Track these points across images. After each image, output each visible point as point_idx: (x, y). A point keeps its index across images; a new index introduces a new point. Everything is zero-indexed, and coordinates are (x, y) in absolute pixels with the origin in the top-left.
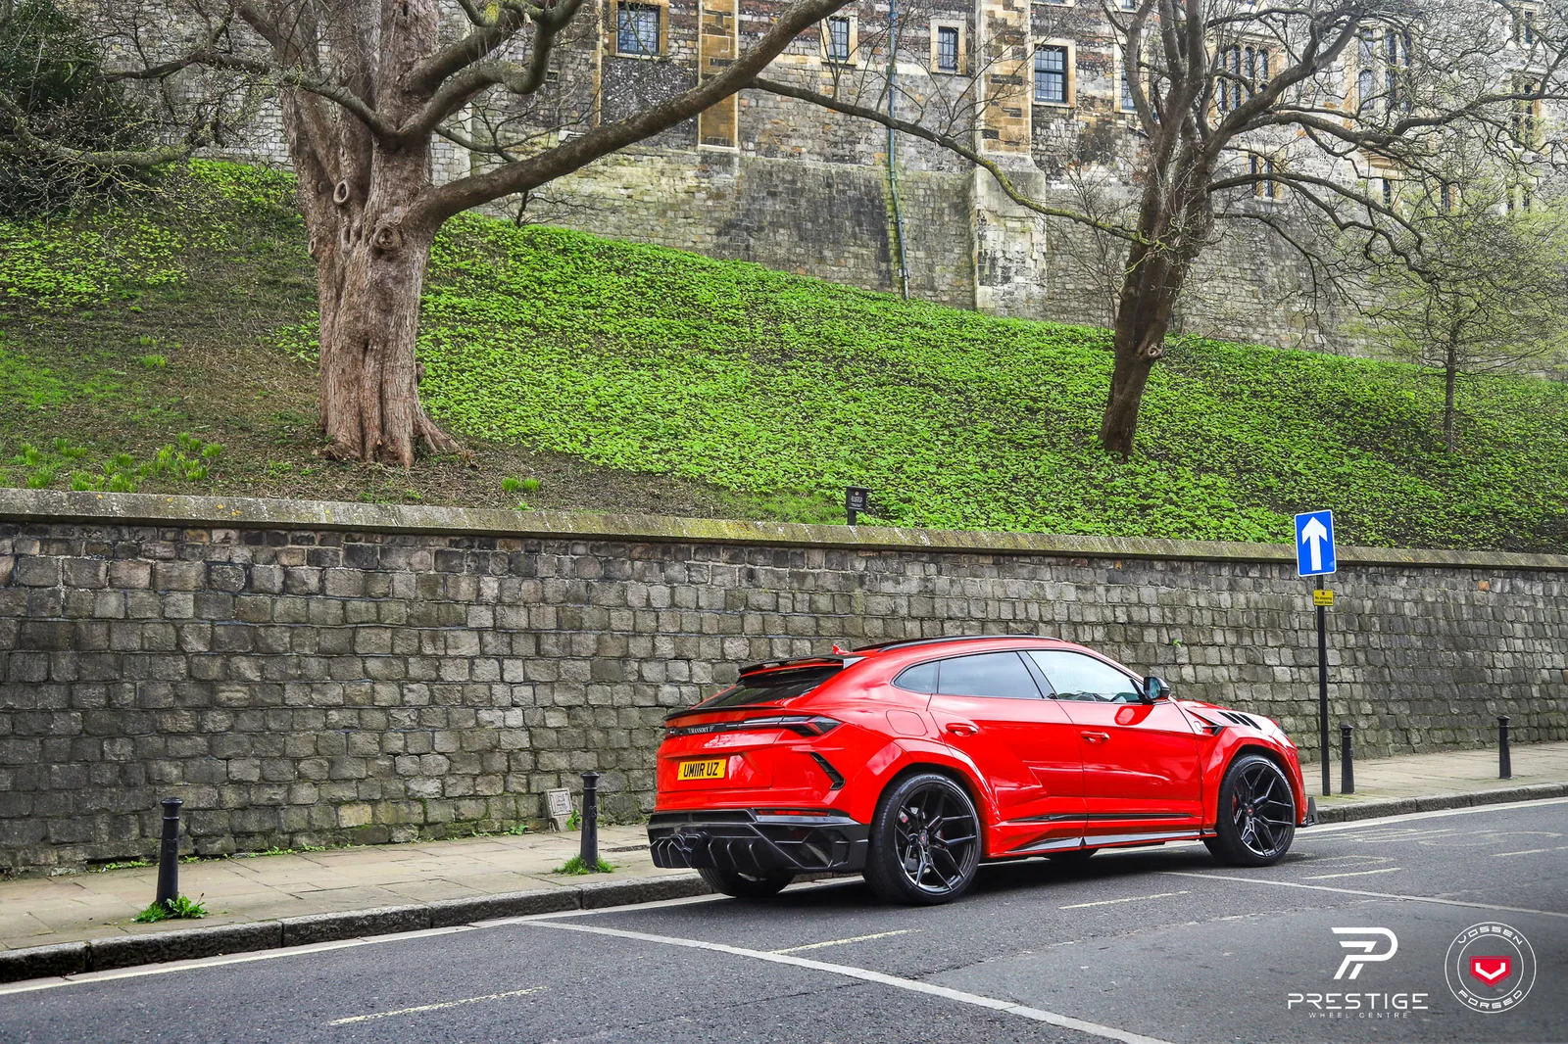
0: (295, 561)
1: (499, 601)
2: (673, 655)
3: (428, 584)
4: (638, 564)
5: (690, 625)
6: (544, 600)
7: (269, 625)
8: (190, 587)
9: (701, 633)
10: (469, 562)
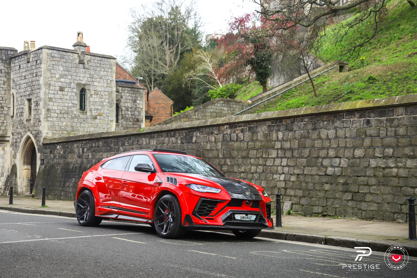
0: (239, 132)
1: (283, 140)
2: (334, 156)
3: (265, 136)
4: (325, 123)
5: (342, 144)
6: (295, 138)
7: (233, 150)
8: (221, 141)
9: (346, 147)
10: (275, 128)
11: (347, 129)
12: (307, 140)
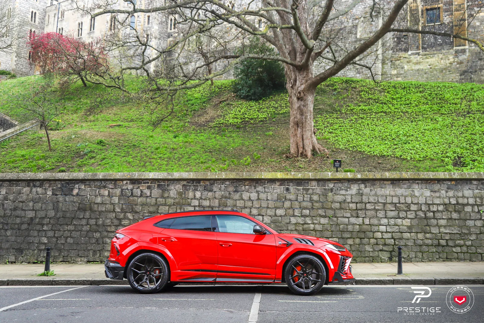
0: (144, 188)
1: (201, 198)
2: (257, 214)
3: (180, 194)
4: (247, 187)
5: (264, 204)
6: (215, 198)
7: (136, 205)
8: (117, 195)
9: (268, 208)
10: (192, 187)
11: (269, 194)
12: (229, 200)
